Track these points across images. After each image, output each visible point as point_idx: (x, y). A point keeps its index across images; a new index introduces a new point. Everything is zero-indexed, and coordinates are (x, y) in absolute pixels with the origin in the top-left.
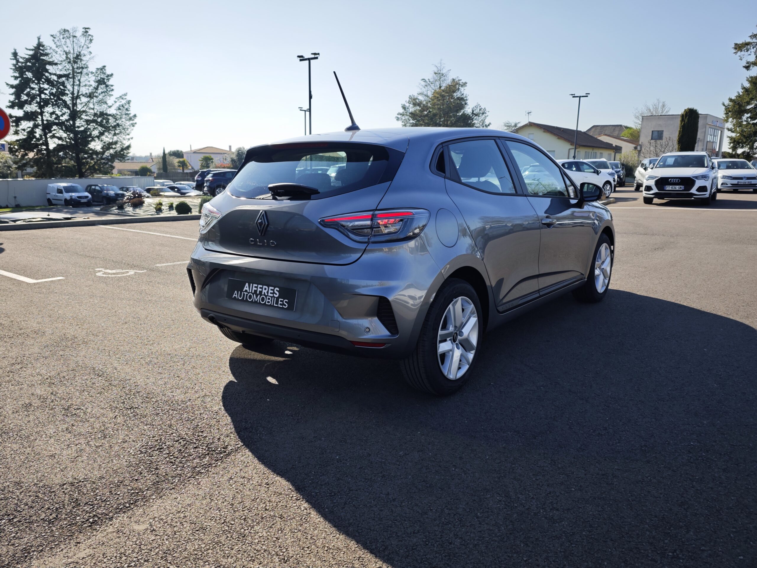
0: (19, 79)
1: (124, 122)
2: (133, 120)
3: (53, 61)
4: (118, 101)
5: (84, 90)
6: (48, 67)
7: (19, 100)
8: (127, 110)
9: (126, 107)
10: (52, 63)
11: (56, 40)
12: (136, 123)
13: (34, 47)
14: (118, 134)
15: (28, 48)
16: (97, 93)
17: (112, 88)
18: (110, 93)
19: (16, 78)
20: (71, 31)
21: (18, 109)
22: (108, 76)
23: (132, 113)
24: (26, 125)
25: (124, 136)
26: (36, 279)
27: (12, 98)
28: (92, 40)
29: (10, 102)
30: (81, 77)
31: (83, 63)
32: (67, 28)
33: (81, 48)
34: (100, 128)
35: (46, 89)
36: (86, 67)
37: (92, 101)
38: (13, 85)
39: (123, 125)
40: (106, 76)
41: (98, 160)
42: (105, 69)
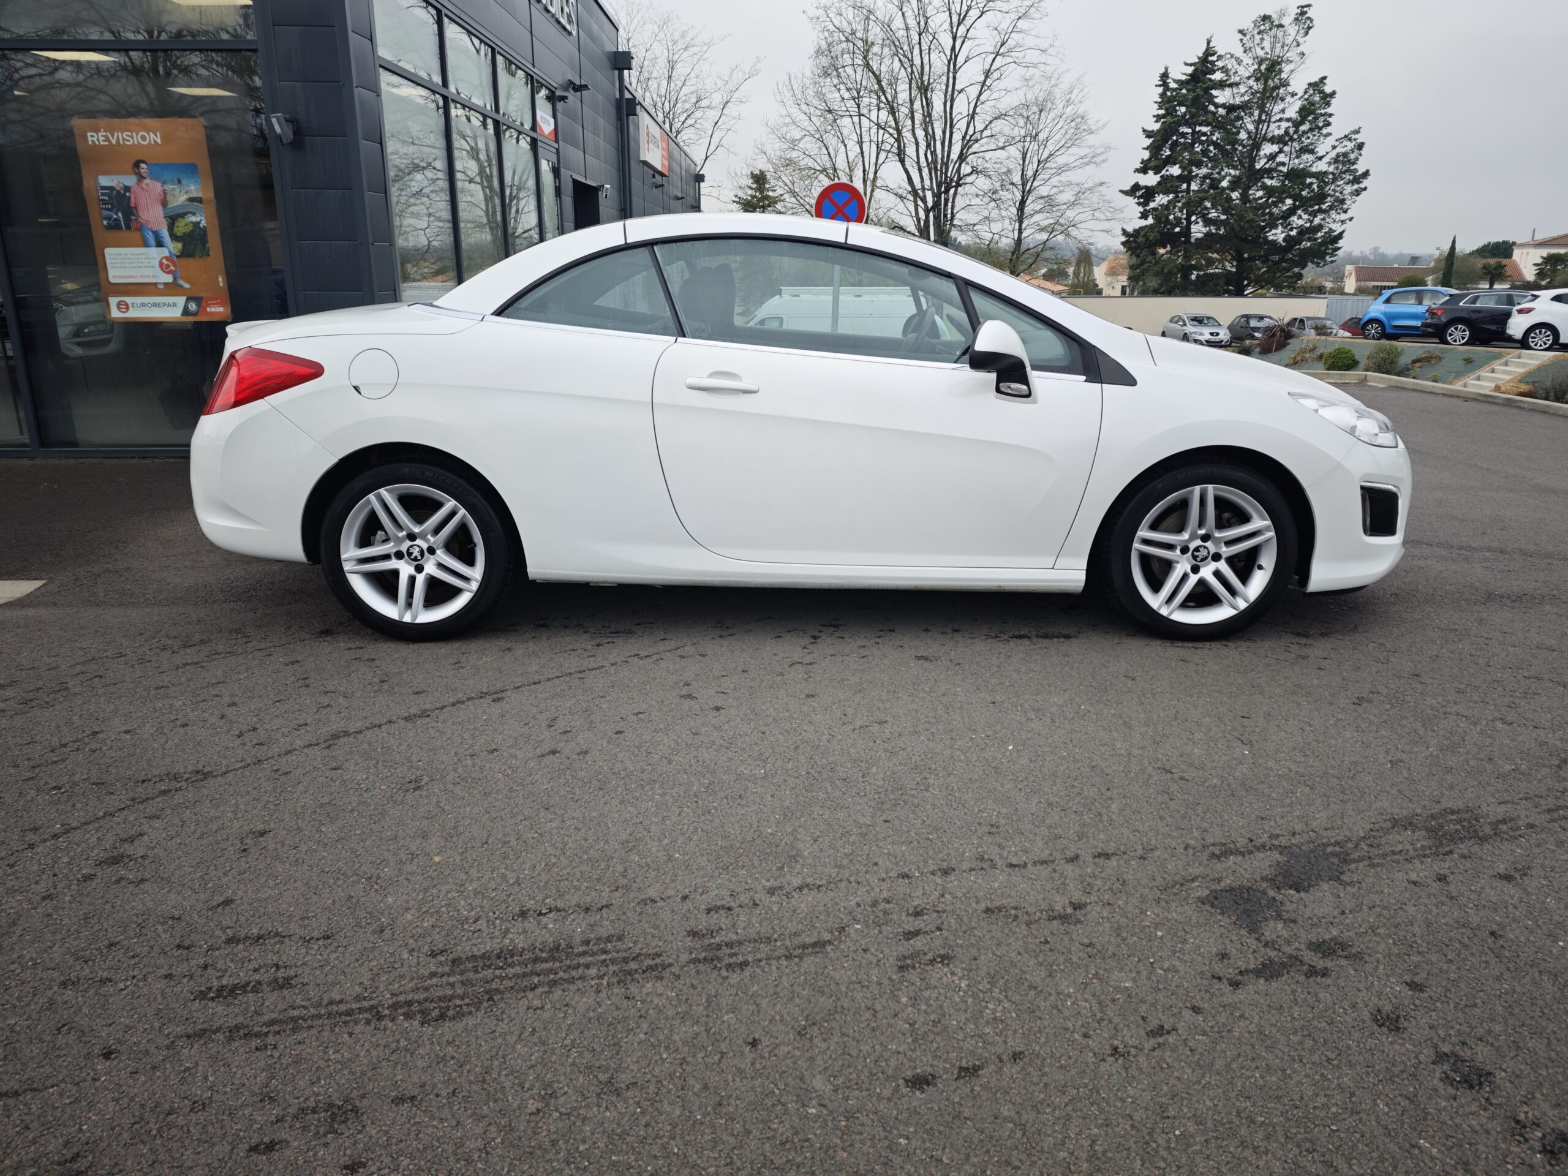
0: (1162, 120)
1: (1341, 187)
2: (1358, 183)
3: (1226, 80)
4: (1341, 145)
5: (1276, 130)
6: (1214, 92)
7: (1156, 159)
8: (1352, 162)
9: (1352, 156)
10: (1221, 85)
11: (1245, 40)
12: (1365, 189)
13: (1198, 58)
14: (1324, 212)
15: (1188, 61)
16: (1297, 132)
17: (1330, 120)
18: (1324, 131)
19: (1158, 118)
20: (1275, 16)
21: (1153, 173)
22: (1327, 96)
23: (1360, 168)
24: (1161, 200)
25: (1338, 217)
27: (1146, 155)
28: (1310, 28)
29: (1143, 162)
30: (1274, 105)
31: (1284, 76)
32: (1269, 13)
33: (1286, 48)
34: (1289, 201)
35: (1205, 134)
36: (1285, 84)
37: (1286, 149)
38: (1152, 132)
39: (1337, 194)
40: (1323, 99)
41: (1275, 263)
42: (1324, 84)
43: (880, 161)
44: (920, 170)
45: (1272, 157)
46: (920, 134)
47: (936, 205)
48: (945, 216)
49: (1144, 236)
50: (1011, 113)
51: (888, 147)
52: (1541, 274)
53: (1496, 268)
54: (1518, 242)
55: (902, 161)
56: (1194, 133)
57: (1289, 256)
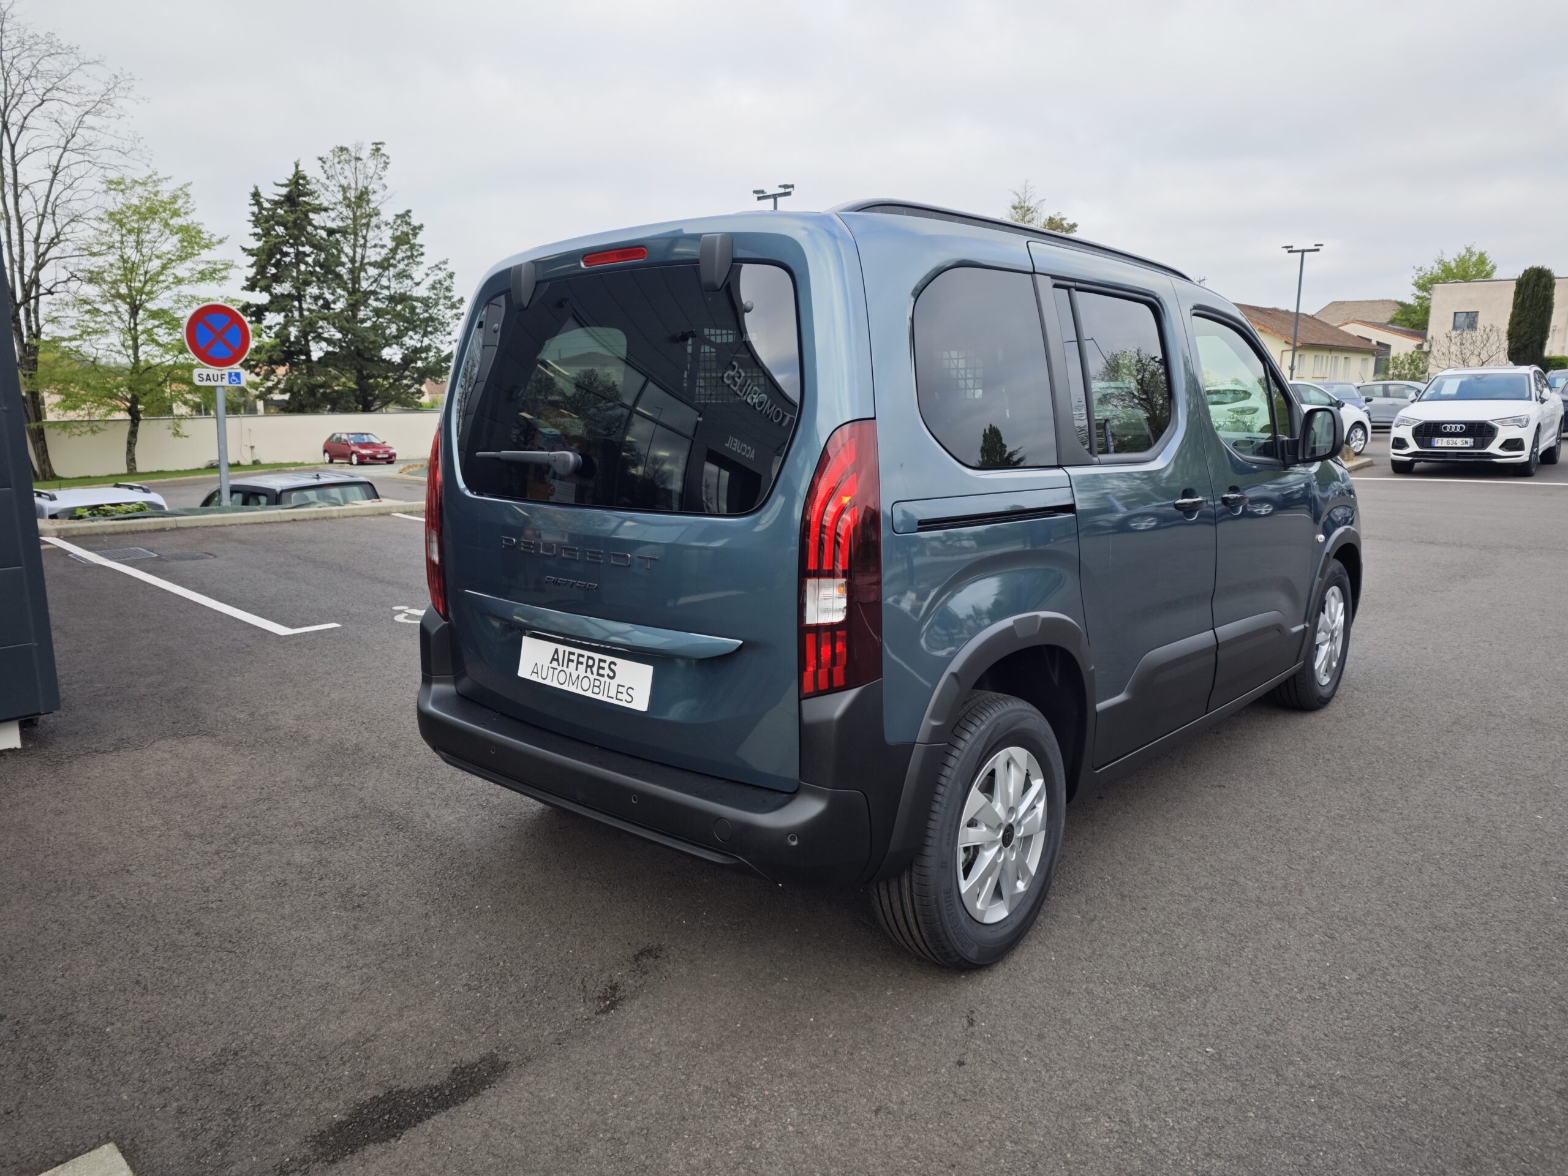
0: (264, 239)
1: (442, 312)
3: (320, 204)
4: (432, 274)
5: (373, 255)
6: (311, 215)
7: (262, 277)
8: (448, 289)
9: (446, 284)
10: (319, 209)
11: (326, 167)
13: (289, 180)
14: (431, 333)
15: (278, 182)
16: (395, 259)
17: (421, 250)
18: (418, 259)
19: (258, 237)
20: (352, 149)
21: (261, 292)
22: (414, 229)
24: (273, 319)
25: (441, 338)
26: (293, 627)
27: (251, 272)
28: (388, 163)
29: (247, 279)
30: (367, 231)
31: (372, 205)
32: (345, 145)
33: (369, 180)
36: (377, 214)
37: (386, 273)
38: (252, 250)
39: (440, 317)
40: (412, 230)
41: (395, 380)
42: (410, 217)
45: (375, 280)
56: (297, 253)
57: (407, 373)
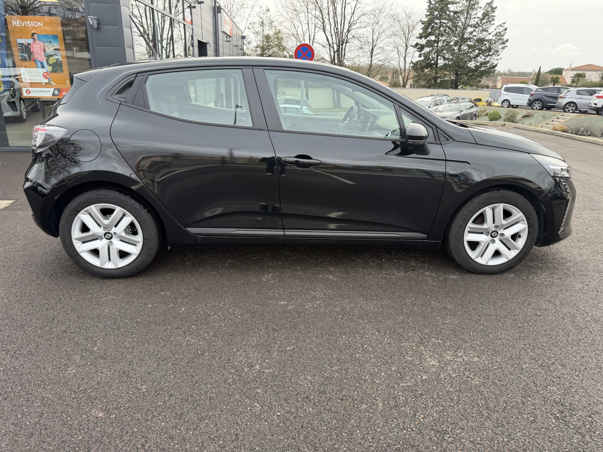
0: (428, 17)
1: (497, 46)
2: (504, 44)
3: (454, 1)
4: (498, 29)
5: (473, 22)
6: (449, 6)
7: (425, 33)
8: (502, 35)
9: (502, 33)
10: (453, 3)
12: (507, 46)
14: (490, 55)
16: (482, 23)
17: (494, 18)
18: (492, 23)
19: (427, 16)
21: (424, 39)
22: (493, 8)
23: (505, 38)
24: (427, 50)
25: (496, 58)
27: (421, 31)
29: (420, 34)
30: (472, 12)
34: (477, 51)
35: (445, 23)
36: (477, 3)
37: (477, 30)
38: (424, 22)
39: (496, 49)
40: (492, 9)
41: (470, 76)
42: (492, 3)
43: (316, 32)
44: (332, 35)
45: (471, 33)
46: (332, 21)
47: (338, 50)
48: (342, 54)
49: (420, 64)
50: (368, 13)
51: (319, 26)
52: (573, 81)
53: (556, 79)
54: (565, 68)
55: (324, 32)
56: (440, 22)
57: (476, 73)
